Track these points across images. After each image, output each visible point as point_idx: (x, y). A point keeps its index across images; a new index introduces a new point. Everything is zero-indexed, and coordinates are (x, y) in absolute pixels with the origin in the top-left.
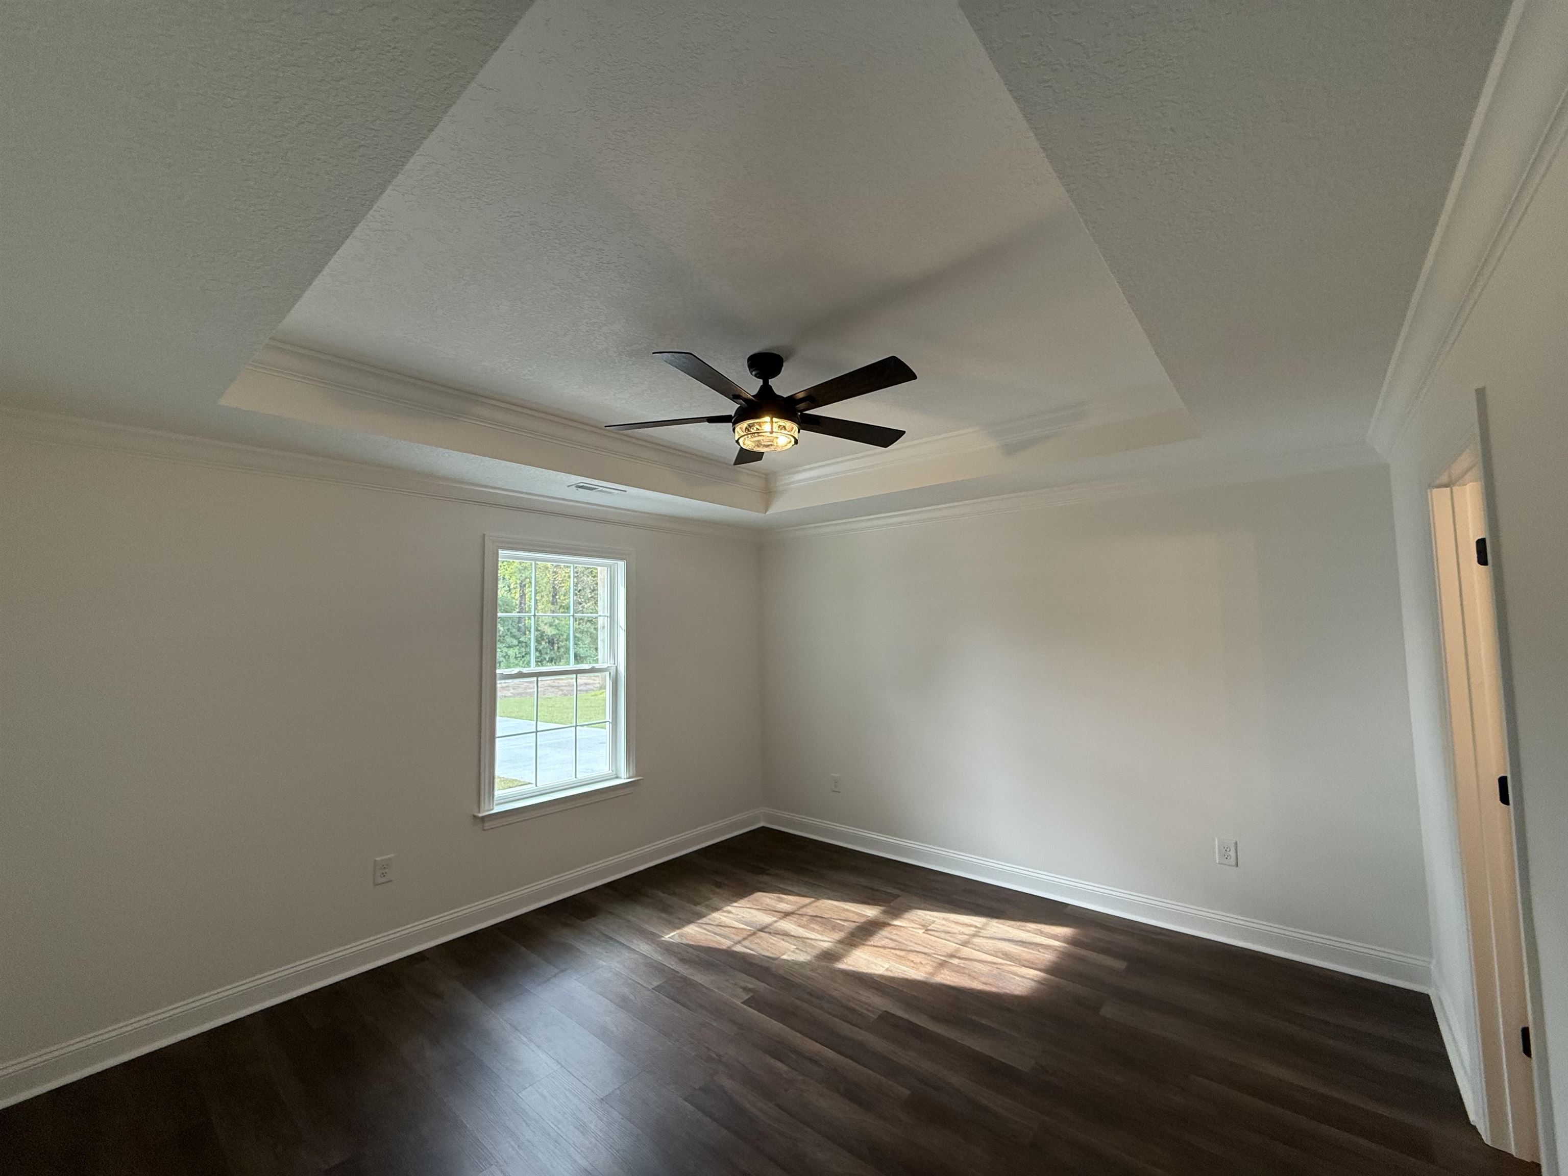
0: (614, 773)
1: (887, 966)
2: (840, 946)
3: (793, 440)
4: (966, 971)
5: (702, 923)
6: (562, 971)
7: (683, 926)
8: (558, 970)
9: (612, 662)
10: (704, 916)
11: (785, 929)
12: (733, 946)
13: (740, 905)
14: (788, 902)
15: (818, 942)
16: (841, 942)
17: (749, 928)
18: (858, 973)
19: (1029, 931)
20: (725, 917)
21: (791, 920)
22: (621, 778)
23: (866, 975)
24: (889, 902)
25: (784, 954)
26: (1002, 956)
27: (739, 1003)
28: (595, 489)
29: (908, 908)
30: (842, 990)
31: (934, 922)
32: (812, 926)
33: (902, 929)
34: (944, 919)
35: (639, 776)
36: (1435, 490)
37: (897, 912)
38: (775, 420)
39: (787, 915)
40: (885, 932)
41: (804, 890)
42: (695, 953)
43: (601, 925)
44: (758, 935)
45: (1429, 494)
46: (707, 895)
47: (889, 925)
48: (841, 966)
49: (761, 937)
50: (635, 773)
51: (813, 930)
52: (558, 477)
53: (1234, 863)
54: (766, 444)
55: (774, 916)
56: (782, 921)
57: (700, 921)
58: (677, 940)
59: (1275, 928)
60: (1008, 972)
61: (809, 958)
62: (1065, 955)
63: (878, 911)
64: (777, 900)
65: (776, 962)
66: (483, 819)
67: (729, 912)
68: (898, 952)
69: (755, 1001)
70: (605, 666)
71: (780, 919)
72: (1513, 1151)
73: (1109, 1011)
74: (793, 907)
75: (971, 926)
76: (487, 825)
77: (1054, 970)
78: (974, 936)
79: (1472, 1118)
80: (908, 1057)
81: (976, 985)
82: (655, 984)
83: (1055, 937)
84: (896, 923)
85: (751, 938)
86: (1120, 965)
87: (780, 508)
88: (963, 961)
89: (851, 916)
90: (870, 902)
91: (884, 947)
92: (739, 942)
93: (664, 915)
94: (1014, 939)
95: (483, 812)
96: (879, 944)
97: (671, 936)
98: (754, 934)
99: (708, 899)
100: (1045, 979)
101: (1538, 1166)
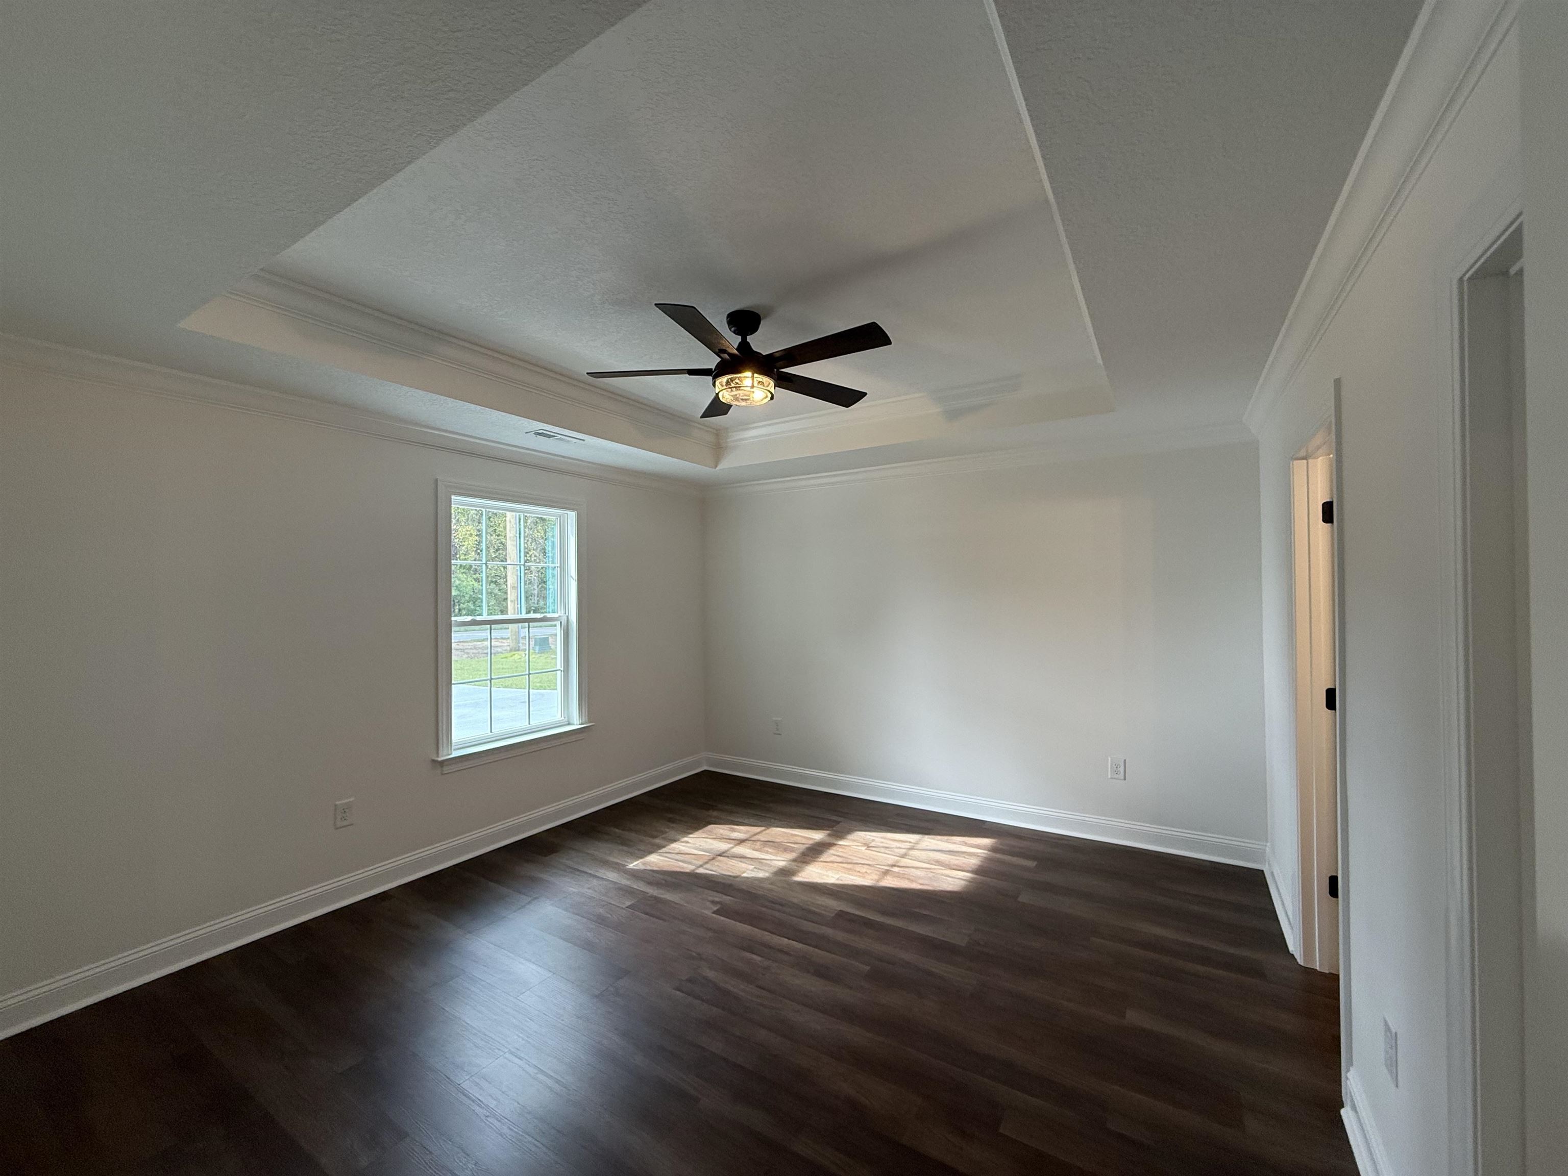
0: (566, 719)
1: (837, 876)
2: (793, 864)
3: (770, 396)
4: (906, 876)
5: (663, 853)
6: (536, 898)
7: (646, 856)
8: (530, 899)
9: (563, 612)
10: (664, 847)
11: (742, 853)
12: (696, 869)
13: (695, 836)
14: (741, 832)
15: (773, 862)
16: (794, 860)
17: (708, 854)
18: (813, 883)
19: (955, 843)
20: (684, 846)
21: (745, 846)
22: (573, 724)
23: (820, 884)
24: (833, 827)
25: (744, 872)
26: (934, 863)
27: (708, 913)
28: (555, 436)
29: (850, 831)
30: (798, 897)
31: (873, 840)
32: (766, 849)
33: (846, 847)
34: (882, 838)
35: (592, 722)
36: (1295, 462)
37: (841, 835)
38: (756, 375)
39: (741, 842)
40: (832, 851)
41: (752, 820)
42: (662, 877)
43: (565, 859)
44: (717, 859)
45: (1291, 464)
46: (662, 829)
47: (834, 845)
48: (799, 878)
49: (719, 861)
50: (587, 720)
51: (767, 852)
52: (520, 423)
53: (1123, 778)
54: (744, 398)
55: (730, 843)
56: (737, 847)
57: (661, 851)
58: (642, 867)
59: (1154, 829)
60: (942, 875)
61: (767, 875)
62: (988, 859)
63: (823, 834)
64: (730, 831)
65: (737, 879)
66: (442, 763)
67: (687, 842)
68: (845, 865)
69: (723, 911)
70: (555, 615)
71: (736, 845)
72: (1318, 969)
73: (1024, 898)
74: (746, 835)
75: (906, 842)
76: (446, 769)
77: (978, 871)
78: (912, 849)
79: (1291, 948)
80: (862, 943)
81: (915, 886)
82: (628, 903)
83: (978, 847)
84: (841, 843)
85: (711, 862)
86: (1031, 864)
87: (729, 464)
88: (902, 869)
89: (799, 840)
90: (815, 827)
91: (832, 862)
92: (701, 866)
93: (625, 848)
94: (944, 849)
95: (442, 757)
96: (828, 860)
97: (635, 865)
98: (713, 859)
99: (663, 833)
100: (972, 878)
101: (1338, 976)
